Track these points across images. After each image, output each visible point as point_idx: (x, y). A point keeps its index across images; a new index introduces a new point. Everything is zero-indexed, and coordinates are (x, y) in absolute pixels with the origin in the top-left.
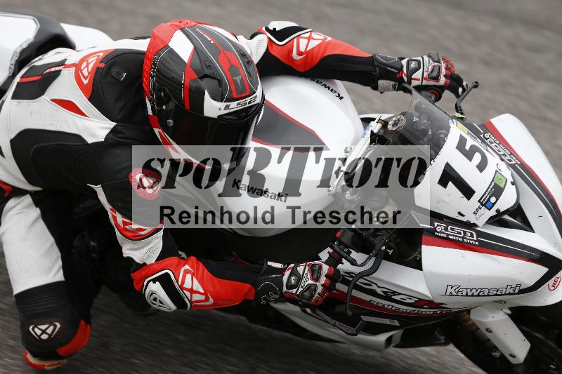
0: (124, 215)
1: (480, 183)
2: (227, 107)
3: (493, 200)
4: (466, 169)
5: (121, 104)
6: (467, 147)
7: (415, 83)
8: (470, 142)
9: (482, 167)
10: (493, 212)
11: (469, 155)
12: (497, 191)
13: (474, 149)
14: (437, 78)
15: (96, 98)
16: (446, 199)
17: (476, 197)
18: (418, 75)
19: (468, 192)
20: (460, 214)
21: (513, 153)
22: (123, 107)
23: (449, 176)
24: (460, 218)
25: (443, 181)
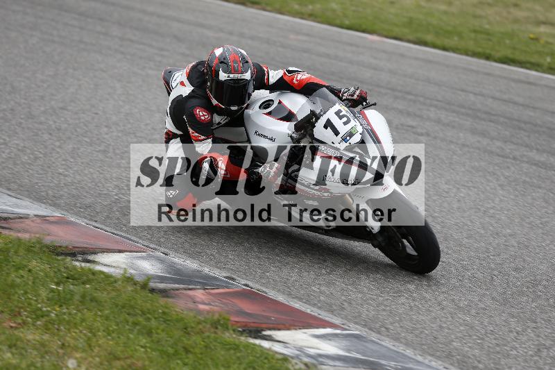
0: (192, 128)
1: (343, 130)
2: (229, 77)
3: (348, 138)
4: (338, 123)
5: (198, 80)
6: (341, 114)
7: (344, 98)
8: (344, 113)
9: (345, 123)
10: (347, 144)
11: (341, 118)
12: (351, 135)
13: (344, 116)
14: (352, 96)
15: (189, 78)
16: (327, 135)
17: (340, 136)
18: (346, 94)
19: (337, 133)
20: (333, 143)
21: (369, 124)
22: (198, 82)
23: (329, 124)
24: (333, 145)
25: (326, 127)
